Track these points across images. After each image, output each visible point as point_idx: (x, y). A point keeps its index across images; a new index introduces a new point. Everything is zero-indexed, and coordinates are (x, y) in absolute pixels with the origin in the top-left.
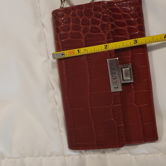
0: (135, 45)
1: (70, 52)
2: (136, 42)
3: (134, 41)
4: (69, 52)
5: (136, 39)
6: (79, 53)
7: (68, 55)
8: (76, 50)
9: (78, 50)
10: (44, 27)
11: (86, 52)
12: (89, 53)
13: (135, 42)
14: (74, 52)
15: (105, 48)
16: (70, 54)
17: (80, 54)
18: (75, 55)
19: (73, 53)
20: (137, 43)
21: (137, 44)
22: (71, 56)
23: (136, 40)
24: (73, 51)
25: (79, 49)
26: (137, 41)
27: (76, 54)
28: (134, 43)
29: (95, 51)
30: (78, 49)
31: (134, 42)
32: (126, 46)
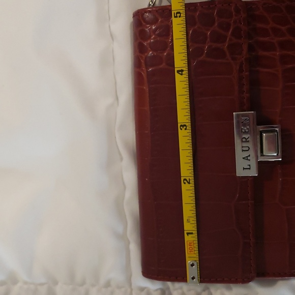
0: (189, 127)
1: (189, 250)
2: (185, 125)
3: (181, 129)
4: (189, 253)
5: (179, 125)
6: (192, 233)
7: (195, 256)
8: (188, 239)
9: (188, 234)
10: (113, 40)
11: (193, 220)
12: (194, 215)
13: (185, 127)
14: (190, 243)
15: (189, 183)
16: (193, 250)
17: (195, 232)
18: (196, 242)
19: (192, 244)
20: (187, 124)
21: (189, 125)
22: (196, 249)
23: (181, 126)
24: (188, 244)
25: (185, 232)
26: (183, 124)
27: (194, 239)
28: (186, 129)
29: (192, 202)
30: (186, 235)
31: (183, 129)
32: (189, 144)
